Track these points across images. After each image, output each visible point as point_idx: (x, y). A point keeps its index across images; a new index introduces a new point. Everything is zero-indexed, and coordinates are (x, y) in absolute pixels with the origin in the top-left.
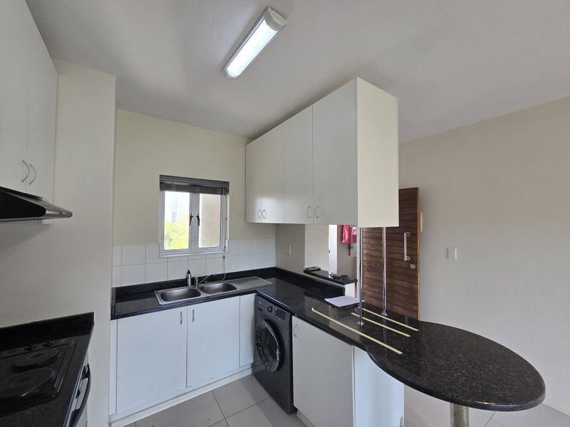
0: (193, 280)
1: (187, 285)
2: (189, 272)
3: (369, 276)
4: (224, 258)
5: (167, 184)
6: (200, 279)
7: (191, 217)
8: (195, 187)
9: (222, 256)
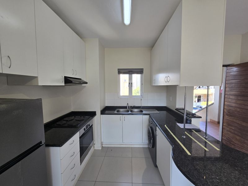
0: (129, 107)
1: (127, 108)
2: (128, 104)
3: (228, 119)
4: (141, 100)
5: (121, 71)
6: (131, 107)
7: (129, 83)
8: (130, 72)
9: (140, 99)
